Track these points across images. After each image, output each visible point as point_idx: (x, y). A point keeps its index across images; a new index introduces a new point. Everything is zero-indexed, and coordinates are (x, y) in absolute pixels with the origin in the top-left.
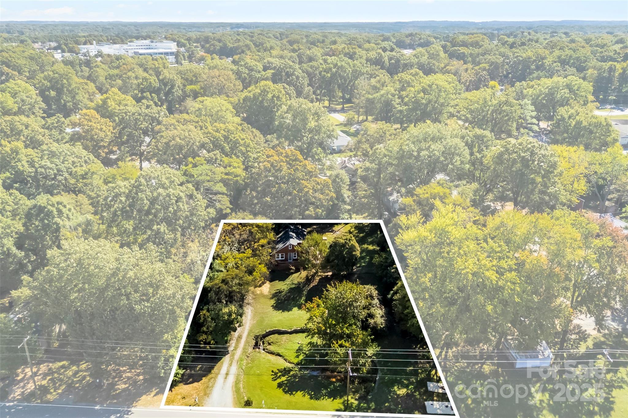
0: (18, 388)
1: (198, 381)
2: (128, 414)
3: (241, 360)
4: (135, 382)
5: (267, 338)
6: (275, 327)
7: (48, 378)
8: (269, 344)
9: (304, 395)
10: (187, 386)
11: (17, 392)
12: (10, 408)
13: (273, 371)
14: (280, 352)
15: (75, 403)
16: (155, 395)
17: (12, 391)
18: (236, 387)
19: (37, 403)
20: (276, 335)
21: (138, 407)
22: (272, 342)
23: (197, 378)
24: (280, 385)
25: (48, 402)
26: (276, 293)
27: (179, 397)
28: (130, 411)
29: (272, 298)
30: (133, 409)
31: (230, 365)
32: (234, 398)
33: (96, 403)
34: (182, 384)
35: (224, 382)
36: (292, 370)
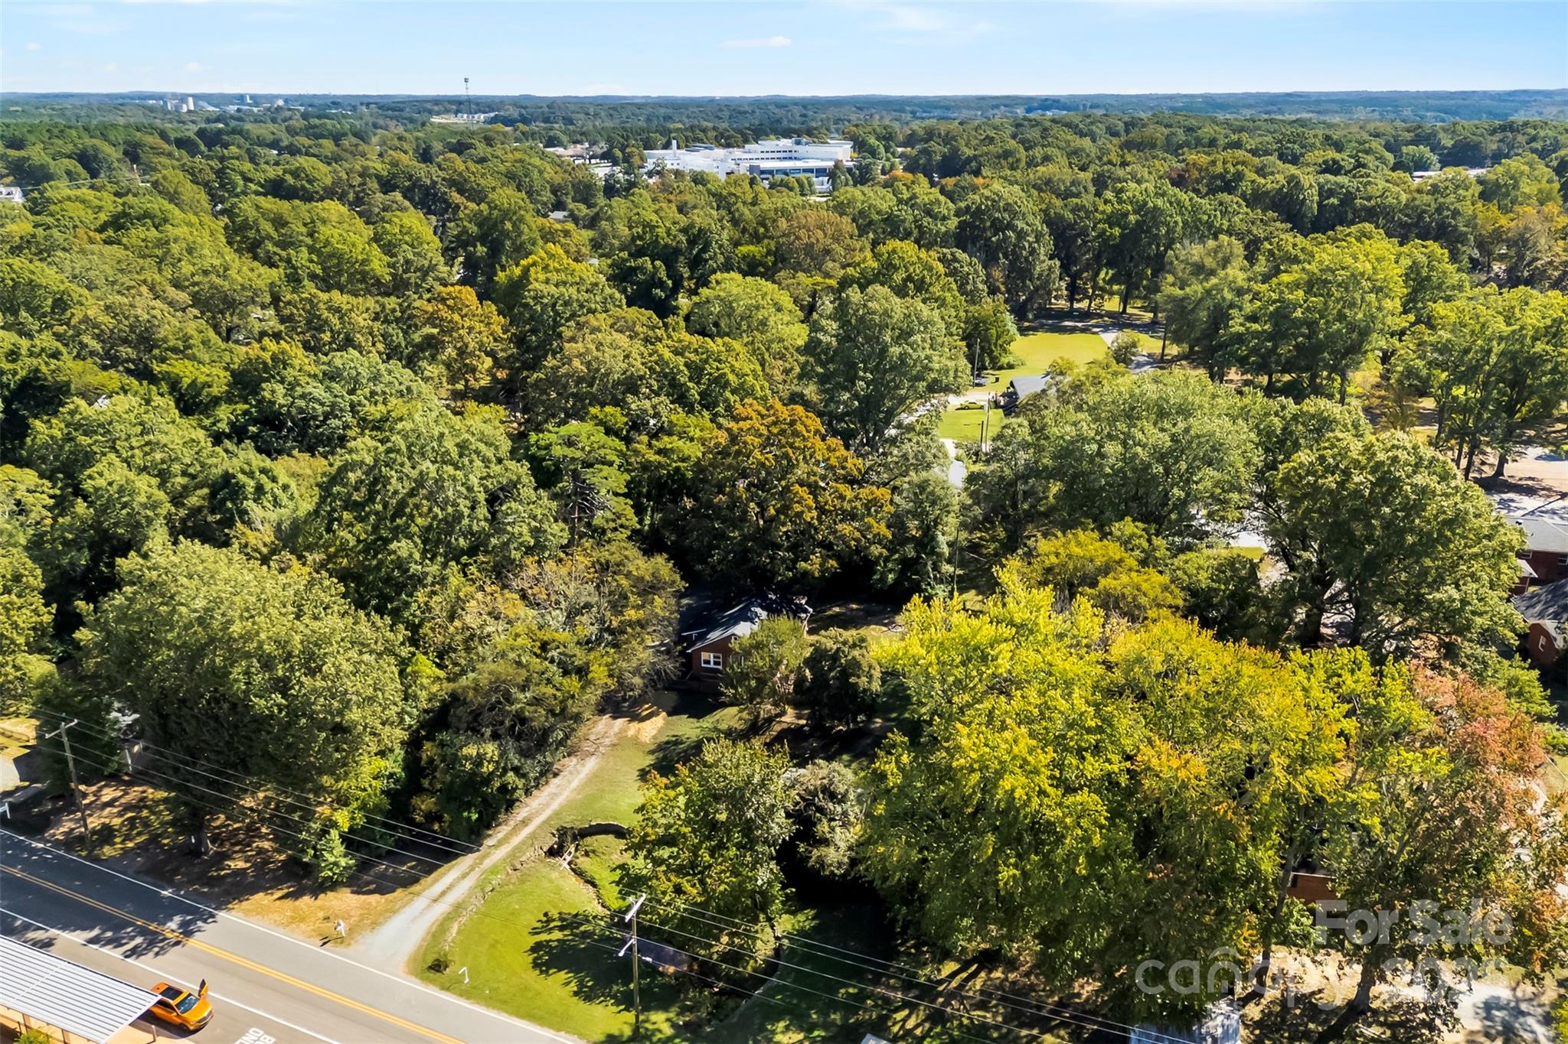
0: (71, 820)
1: (382, 894)
2: (205, 921)
3: (494, 870)
4: (266, 862)
5: (588, 840)
6: (615, 819)
7: (130, 815)
8: (587, 854)
9: (567, 984)
10: (356, 896)
11: (66, 826)
12: (34, 851)
13: (546, 915)
14: (597, 876)
15: (137, 874)
16: (280, 898)
17: (59, 823)
18: (441, 924)
19: (79, 856)
20: (611, 838)
21: (233, 912)
22: (594, 852)
23: (384, 887)
24: (537, 948)
25: (97, 860)
26: (667, 743)
27: (321, 915)
28: (212, 916)
29: (652, 752)
30: (222, 915)
31: (464, 876)
32: (420, 946)
33: (170, 883)
34: (348, 890)
35: (429, 906)
36: (588, 921)
